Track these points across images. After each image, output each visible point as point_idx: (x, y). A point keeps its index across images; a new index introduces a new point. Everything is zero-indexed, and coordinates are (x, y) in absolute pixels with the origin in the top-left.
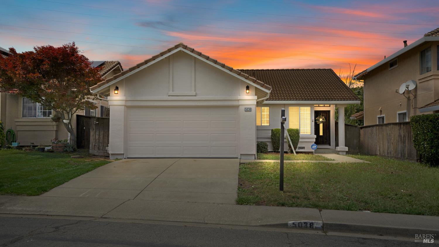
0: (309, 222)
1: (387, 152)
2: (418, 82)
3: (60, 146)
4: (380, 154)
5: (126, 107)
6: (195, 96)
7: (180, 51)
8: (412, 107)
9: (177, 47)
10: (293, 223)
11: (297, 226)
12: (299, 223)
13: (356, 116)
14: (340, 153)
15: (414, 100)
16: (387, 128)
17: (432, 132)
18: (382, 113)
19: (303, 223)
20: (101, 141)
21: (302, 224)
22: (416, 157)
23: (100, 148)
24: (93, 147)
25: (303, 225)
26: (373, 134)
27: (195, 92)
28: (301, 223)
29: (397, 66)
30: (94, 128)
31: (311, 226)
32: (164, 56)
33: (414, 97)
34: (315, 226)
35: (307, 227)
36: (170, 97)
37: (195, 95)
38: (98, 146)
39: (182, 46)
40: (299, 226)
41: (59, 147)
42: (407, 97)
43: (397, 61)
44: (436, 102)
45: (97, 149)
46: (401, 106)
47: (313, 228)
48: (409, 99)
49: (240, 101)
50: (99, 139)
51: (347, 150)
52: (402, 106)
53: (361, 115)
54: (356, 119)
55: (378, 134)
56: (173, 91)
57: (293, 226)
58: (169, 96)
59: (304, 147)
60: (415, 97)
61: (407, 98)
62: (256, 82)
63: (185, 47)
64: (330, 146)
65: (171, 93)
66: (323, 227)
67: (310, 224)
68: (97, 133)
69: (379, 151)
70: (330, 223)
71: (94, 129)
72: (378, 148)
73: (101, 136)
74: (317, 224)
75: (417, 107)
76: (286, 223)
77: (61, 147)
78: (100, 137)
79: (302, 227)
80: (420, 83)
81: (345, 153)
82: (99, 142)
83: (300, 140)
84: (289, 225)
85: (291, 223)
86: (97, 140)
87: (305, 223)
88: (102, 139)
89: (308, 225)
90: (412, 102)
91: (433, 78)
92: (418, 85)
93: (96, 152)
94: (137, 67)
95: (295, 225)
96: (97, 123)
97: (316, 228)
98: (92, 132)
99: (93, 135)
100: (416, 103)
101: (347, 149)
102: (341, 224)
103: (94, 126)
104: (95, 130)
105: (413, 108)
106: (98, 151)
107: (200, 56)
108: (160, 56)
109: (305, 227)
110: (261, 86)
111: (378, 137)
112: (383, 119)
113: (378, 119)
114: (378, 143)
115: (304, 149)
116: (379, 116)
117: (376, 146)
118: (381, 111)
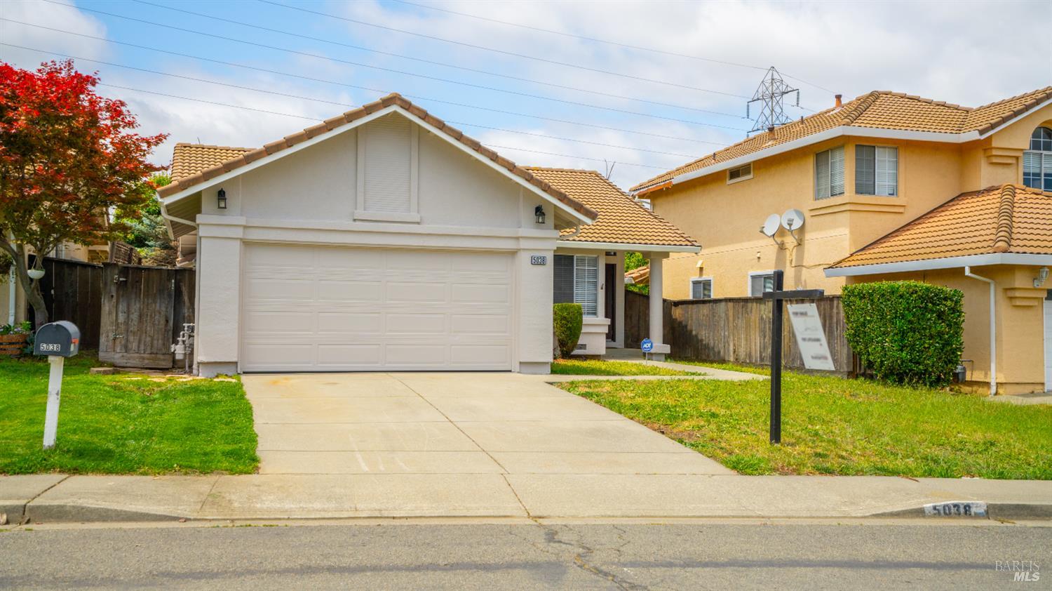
0: (963, 504)
1: (761, 356)
2: (807, 215)
3: (13, 341)
4: (737, 359)
5: (244, 242)
6: (418, 223)
7: (395, 112)
8: (791, 263)
9: (386, 103)
10: (935, 508)
11: (942, 512)
12: (944, 507)
14: (654, 358)
15: (795, 250)
16: (763, 307)
17: (903, 318)
18: (704, 272)
19: (952, 507)
20: (132, 329)
21: (949, 509)
22: (845, 366)
23: (130, 346)
24: (111, 343)
25: (953, 510)
27: (419, 216)
28: (947, 505)
29: (750, 176)
30: (114, 294)
31: (966, 511)
32: (354, 122)
33: (796, 243)
34: (973, 510)
35: (959, 514)
36: (357, 223)
37: (419, 221)
38: (123, 342)
39: (399, 102)
40: (945, 513)
41: (10, 344)
42: (779, 242)
43: (752, 166)
44: (852, 258)
45: (121, 350)
46: (759, 261)
47: (970, 514)
48: (782, 247)
49: (521, 239)
50: (126, 323)
51: (669, 352)
52: (761, 261)
53: (644, 275)
54: (634, 282)
55: (731, 319)
56: (365, 210)
57: (935, 514)
58: (355, 220)
59: (585, 345)
60: (800, 244)
61: (777, 244)
62: (566, 201)
63: (407, 106)
64: (615, 341)
65: (360, 213)
66: (987, 512)
67: (965, 507)
68: (122, 307)
69: (734, 352)
70: (999, 503)
71: (112, 296)
72: (731, 348)
73: (135, 316)
74: (976, 507)
75: (804, 264)
76: (921, 508)
77: (13, 343)
78: (131, 316)
79: (950, 513)
80: (812, 216)
81: (663, 358)
82: (128, 331)
83: (584, 330)
84: (927, 512)
85: (930, 507)
86: (123, 327)
87: (955, 506)
88: (136, 324)
89: (962, 510)
90: (791, 255)
91: (849, 209)
92: (808, 220)
93: (117, 357)
94: (285, 145)
95: (938, 510)
96: (121, 279)
97: (975, 513)
98: (107, 304)
99: (110, 313)
100: (800, 256)
101: (667, 349)
102: (1018, 505)
103: (113, 289)
104: (114, 300)
105: (793, 265)
106: (125, 354)
107: (440, 129)
108: (345, 121)
109: (956, 514)
110: (575, 209)
111: (731, 325)
112: (707, 285)
113: (691, 284)
114: (732, 337)
115: (585, 349)
116: (696, 278)
117: (724, 343)
118: (701, 269)
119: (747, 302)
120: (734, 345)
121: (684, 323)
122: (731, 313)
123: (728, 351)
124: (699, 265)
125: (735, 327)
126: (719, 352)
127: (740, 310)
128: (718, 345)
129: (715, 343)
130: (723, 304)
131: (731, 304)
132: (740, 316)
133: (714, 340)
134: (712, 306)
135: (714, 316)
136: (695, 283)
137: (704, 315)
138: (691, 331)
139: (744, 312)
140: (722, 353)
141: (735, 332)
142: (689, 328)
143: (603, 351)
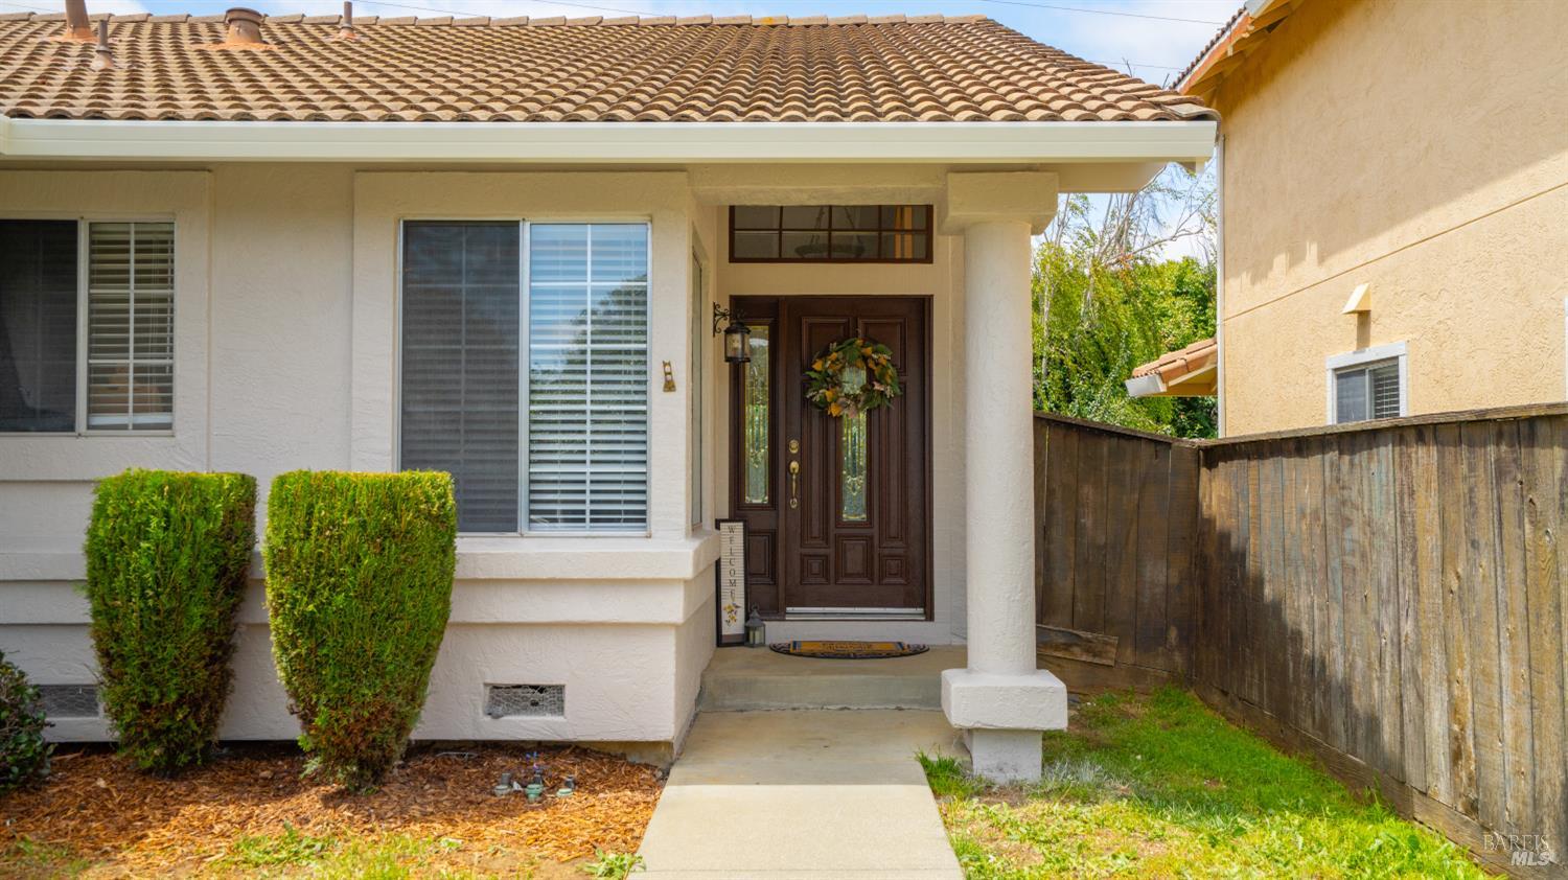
13: (1162, 369)
18: (1374, 329)
26: (1355, 532)
53: (1198, 363)
54: (1163, 388)
55: (1429, 542)
59: (560, 689)
64: (932, 619)
69: (1456, 756)
72: (1438, 723)
111: (1430, 581)
112: (1383, 378)
113: (1330, 382)
114: (1437, 656)
115: (559, 707)
116: (1347, 356)
117: (1400, 681)
118: (1363, 316)
119: (1531, 441)
120: (1454, 710)
121: (1234, 542)
122: (1427, 508)
123: (1421, 733)
124: (1353, 304)
125: (1459, 598)
126: (1373, 724)
127: (1483, 495)
128: (1368, 683)
129: (1352, 666)
130: (1386, 453)
131: (1425, 457)
132: (1486, 533)
133: (1346, 652)
134: (1337, 468)
135: (1347, 522)
136: (1344, 374)
137: (1303, 515)
138: (1259, 582)
139: (1510, 505)
140: (1388, 734)
141: (1457, 628)
142: (1250, 563)
143: (661, 721)
